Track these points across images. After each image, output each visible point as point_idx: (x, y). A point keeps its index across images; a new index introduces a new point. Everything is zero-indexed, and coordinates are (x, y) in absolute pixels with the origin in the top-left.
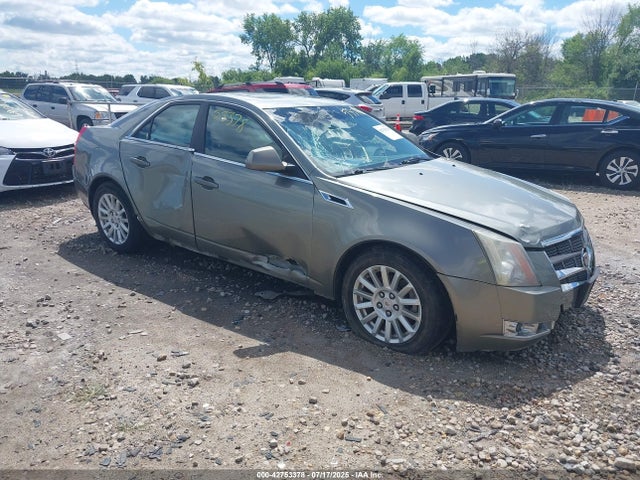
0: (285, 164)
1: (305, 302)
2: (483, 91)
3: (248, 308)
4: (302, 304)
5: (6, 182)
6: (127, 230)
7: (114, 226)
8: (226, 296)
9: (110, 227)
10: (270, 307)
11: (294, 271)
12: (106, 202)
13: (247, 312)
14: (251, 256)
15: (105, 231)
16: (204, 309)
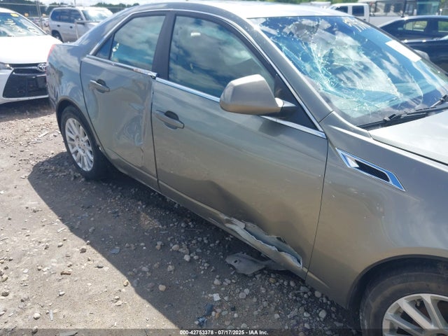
0: (280, 103)
1: (292, 284)
2: (410, 12)
3: (217, 290)
4: (289, 285)
5: (6, 94)
6: (92, 158)
7: (81, 152)
8: (192, 259)
9: (77, 152)
10: (247, 291)
11: (283, 254)
12: (71, 127)
13: (216, 297)
14: (224, 217)
15: (73, 155)
16: (162, 288)
